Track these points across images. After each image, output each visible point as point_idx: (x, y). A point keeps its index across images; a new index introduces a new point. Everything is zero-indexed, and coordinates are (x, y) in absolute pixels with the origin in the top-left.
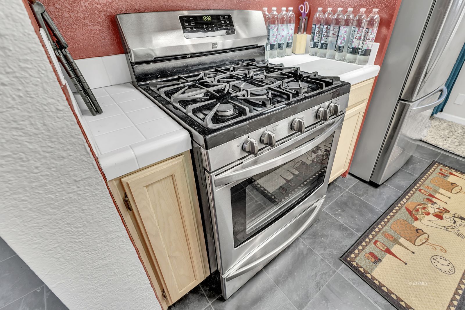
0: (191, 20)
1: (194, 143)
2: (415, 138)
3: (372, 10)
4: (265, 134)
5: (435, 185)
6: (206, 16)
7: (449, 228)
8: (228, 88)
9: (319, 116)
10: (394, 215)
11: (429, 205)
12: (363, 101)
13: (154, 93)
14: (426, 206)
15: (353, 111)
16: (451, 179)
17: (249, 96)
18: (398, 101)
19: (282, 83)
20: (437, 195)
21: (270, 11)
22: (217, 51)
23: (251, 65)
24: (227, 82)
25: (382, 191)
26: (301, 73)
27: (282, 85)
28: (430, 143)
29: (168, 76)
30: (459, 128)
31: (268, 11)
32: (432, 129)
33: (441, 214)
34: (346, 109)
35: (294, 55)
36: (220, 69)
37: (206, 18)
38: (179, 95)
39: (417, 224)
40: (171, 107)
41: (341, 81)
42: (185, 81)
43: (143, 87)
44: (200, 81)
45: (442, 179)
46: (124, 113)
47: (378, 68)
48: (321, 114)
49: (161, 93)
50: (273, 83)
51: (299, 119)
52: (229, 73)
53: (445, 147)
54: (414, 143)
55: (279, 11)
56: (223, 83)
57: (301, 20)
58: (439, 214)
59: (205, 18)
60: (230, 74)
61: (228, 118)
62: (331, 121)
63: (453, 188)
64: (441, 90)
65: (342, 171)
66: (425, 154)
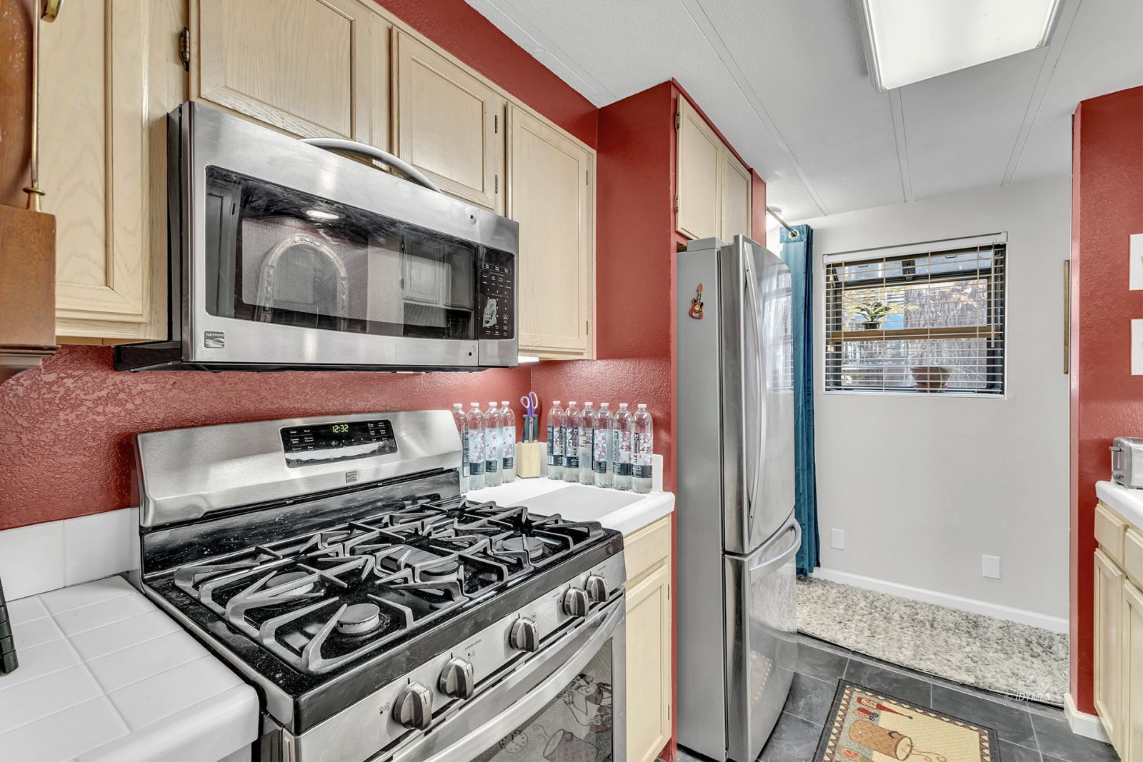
0: (307, 433)
1: (267, 719)
2: (786, 630)
3: (637, 406)
4: (450, 668)
5: (860, 743)
6: (339, 425)
8: (371, 564)
9: (568, 606)
12: (661, 562)
13: (183, 596)
15: (645, 585)
16: (886, 721)
17: (418, 580)
18: (724, 555)
19: (489, 543)
21: (467, 408)
22: (357, 486)
23: (429, 508)
24: (372, 553)
26: (530, 518)
27: (489, 547)
28: (821, 637)
29: (231, 550)
30: (859, 596)
32: (814, 605)
35: (518, 481)
36: (358, 523)
37: (338, 428)
38: (249, 595)
40: (221, 628)
41: (604, 529)
42: (270, 557)
43: (155, 584)
44: (309, 555)
45: (869, 725)
46: (80, 662)
47: (670, 497)
48: (572, 604)
49: (202, 594)
50: (471, 544)
51: (525, 621)
52: (378, 530)
53: (850, 643)
54: (789, 640)
55: (484, 407)
56: (362, 554)
57: (526, 420)
59: (336, 428)
60: (381, 533)
61: (364, 637)
62: (599, 615)
63: (896, 746)
64: (792, 528)
65: (660, 743)
66: (820, 665)
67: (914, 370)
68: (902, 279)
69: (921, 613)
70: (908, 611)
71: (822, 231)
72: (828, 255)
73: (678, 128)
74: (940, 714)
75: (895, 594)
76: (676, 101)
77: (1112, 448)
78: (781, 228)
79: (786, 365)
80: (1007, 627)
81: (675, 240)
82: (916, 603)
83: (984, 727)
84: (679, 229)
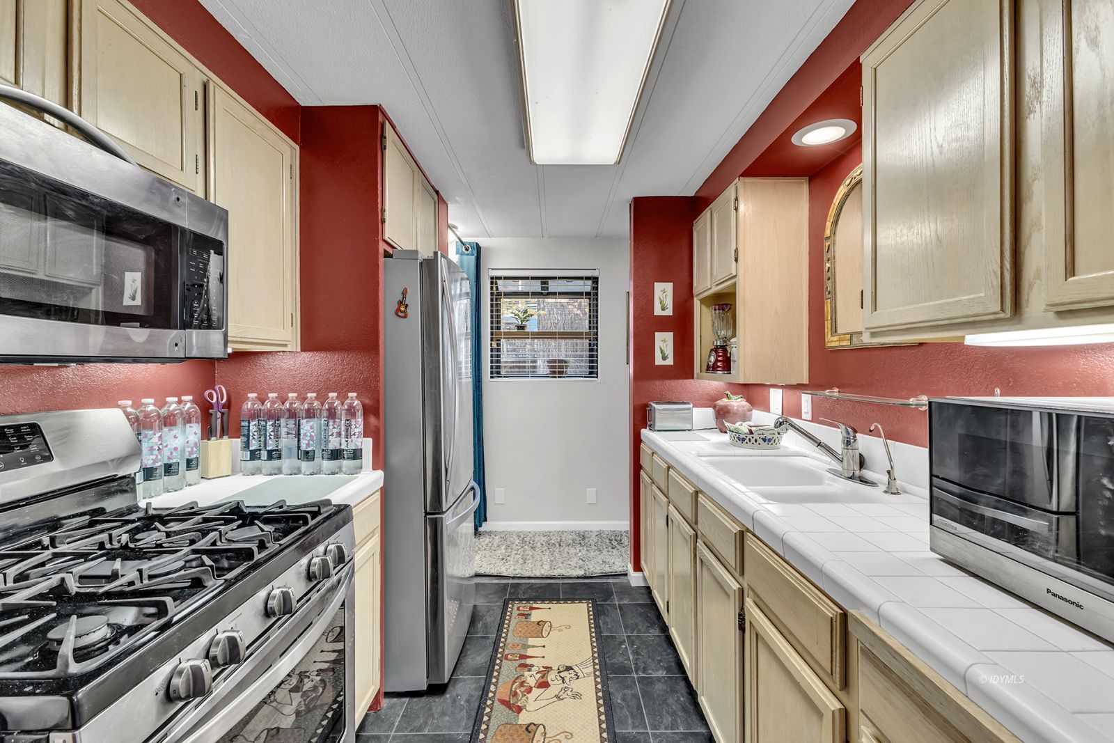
2: (468, 576)
3: (346, 395)
4: (218, 641)
5: (520, 636)
7: (561, 693)
9: (313, 573)
10: (488, 726)
11: (526, 674)
12: (373, 532)
14: (523, 679)
15: (363, 553)
16: (535, 616)
17: (147, 582)
18: (425, 517)
19: (218, 535)
20: (530, 652)
21: (137, 405)
25: (454, 694)
26: (250, 510)
28: (490, 574)
30: (515, 537)
31: (132, 406)
32: (484, 552)
33: (545, 679)
34: (355, 550)
35: (204, 483)
39: (524, 718)
41: (334, 506)
45: (525, 623)
47: (380, 474)
48: (317, 570)
51: (281, 590)
53: (510, 572)
55: (161, 404)
57: (213, 415)
58: (542, 680)
62: (337, 577)
63: (542, 630)
64: (473, 488)
65: (372, 693)
66: (490, 594)
67: (549, 362)
68: (540, 294)
69: (554, 538)
70: (545, 539)
71: (488, 249)
72: (493, 269)
73: (385, 149)
74: (566, 600)
75: (537, 530)
76: (383, 125)
77: (647, 409)
78: (457, 242)
79: (467, 357)
80: (600, 534)
81: (382, 247)
82: (550, 532)
83: (589, 599)
84: (386, 238)
